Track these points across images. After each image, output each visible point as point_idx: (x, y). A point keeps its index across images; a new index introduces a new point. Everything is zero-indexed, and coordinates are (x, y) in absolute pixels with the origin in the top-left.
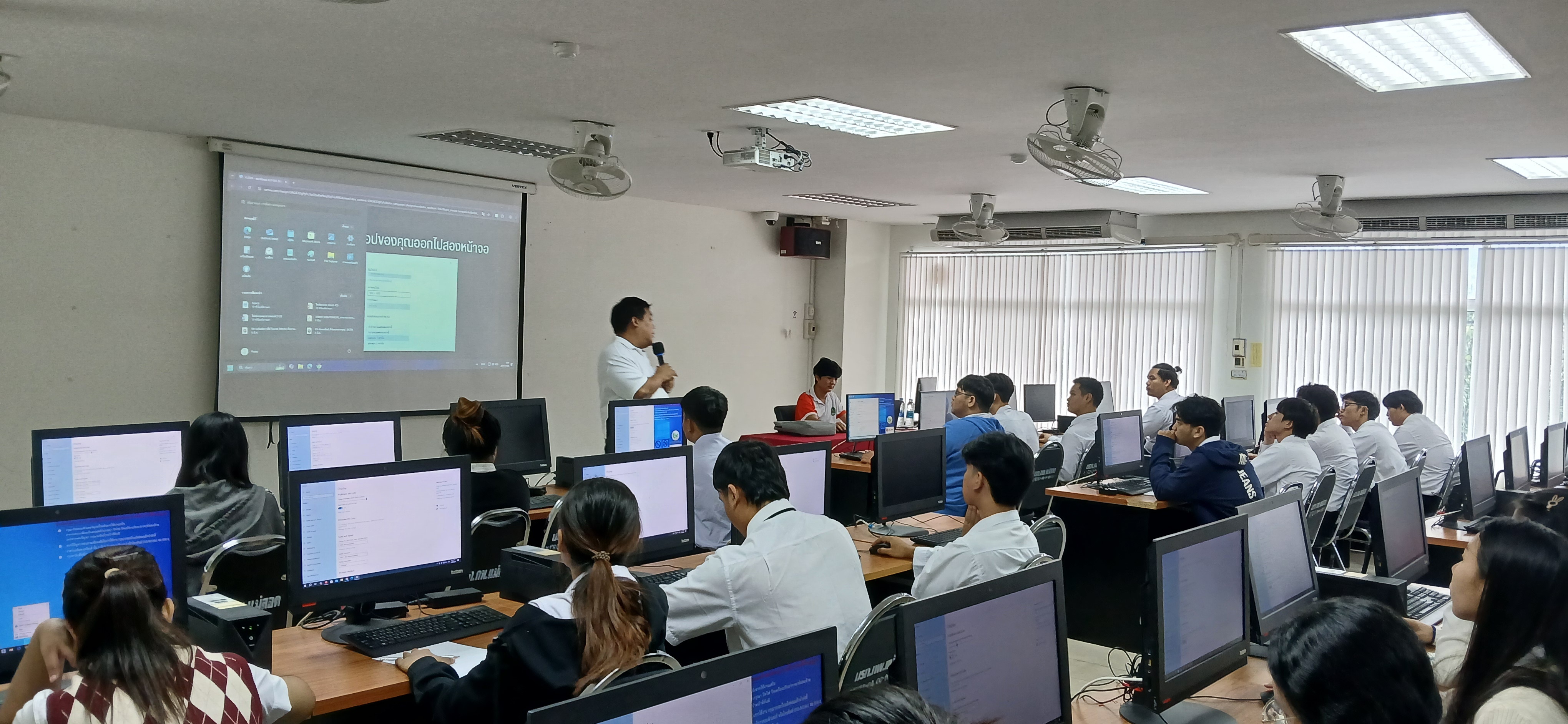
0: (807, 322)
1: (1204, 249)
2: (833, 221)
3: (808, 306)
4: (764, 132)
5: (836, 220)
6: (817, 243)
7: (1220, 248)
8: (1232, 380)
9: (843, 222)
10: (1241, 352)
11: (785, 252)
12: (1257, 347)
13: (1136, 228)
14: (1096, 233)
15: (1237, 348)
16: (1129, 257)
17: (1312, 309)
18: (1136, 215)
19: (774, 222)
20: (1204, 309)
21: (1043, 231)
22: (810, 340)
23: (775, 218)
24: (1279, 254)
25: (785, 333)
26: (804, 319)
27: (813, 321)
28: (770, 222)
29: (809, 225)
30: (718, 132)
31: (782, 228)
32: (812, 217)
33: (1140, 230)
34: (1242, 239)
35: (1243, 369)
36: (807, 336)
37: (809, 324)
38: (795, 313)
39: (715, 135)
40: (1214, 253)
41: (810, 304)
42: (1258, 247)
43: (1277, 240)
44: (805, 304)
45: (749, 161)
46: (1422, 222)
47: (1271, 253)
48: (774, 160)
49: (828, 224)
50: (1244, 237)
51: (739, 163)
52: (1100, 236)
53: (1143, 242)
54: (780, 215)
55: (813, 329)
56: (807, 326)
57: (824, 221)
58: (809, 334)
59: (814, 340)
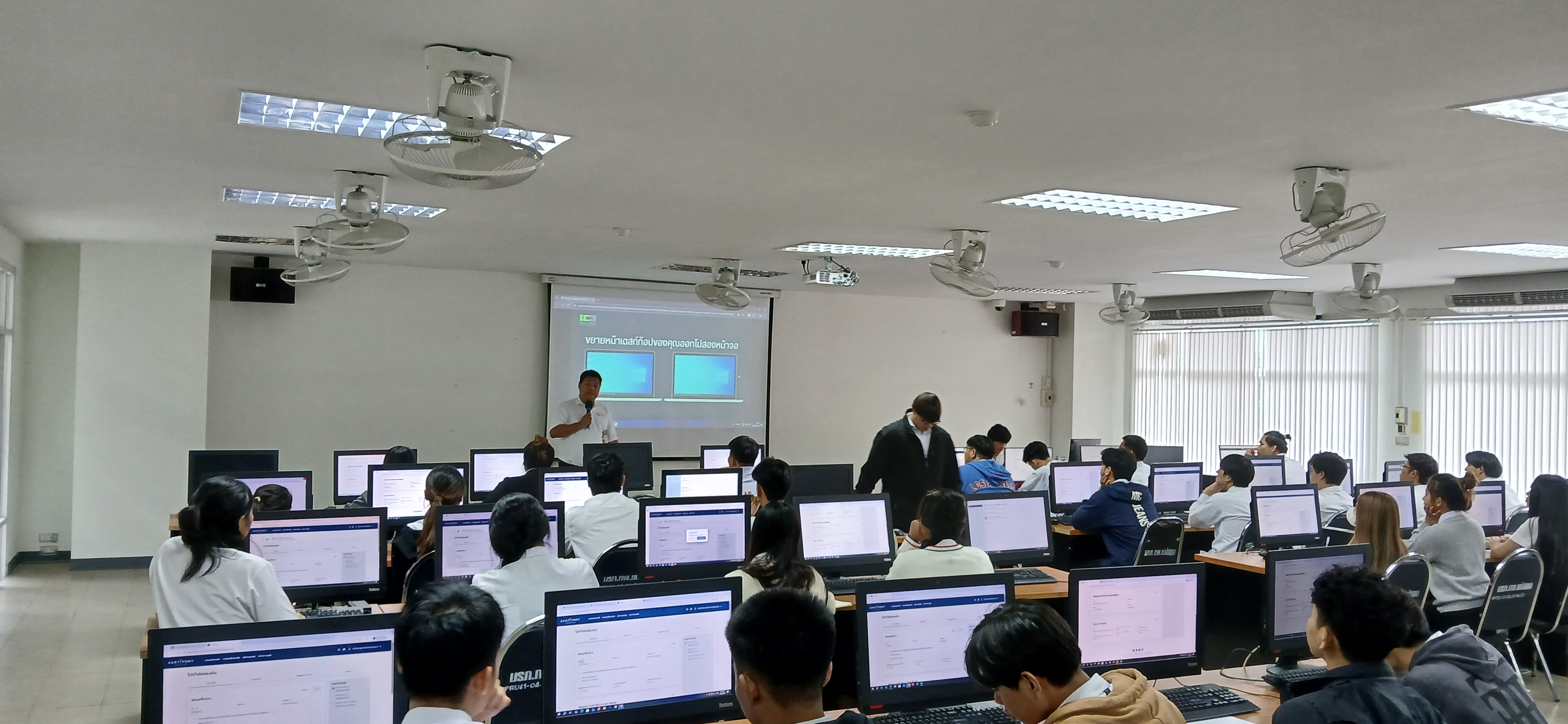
0: (1044, 392)
1: (1371, 324)
2: (1059, 305)
3: (1044, 378)
4: (829, 260)
5: (1063, 304)
6: (1043, 324)
7: (1382, 323)
8: (1397, 446)
9: (1070, 305)
10: (1401, 419)
11: (1014, 332)
12: (1417, 416)
13: (1312, 305)
14: (1258, 311)
15: (1397, 416)
16: (1309, 331)
17: (1458, 378)
18: (1310, 294)
19: (1001, 309)
20: (1369, 379)
21: (1219, 310)
22: (1048, 408)
23: (1002, 305)
24: (1429, 328)
25: (1021, 402)
26: (1041, 390)
27: (1051, 391)
28: (998, 309)
29: (1038, 309)
30: (809, 260)
31: (1013, 312)
32: (1041, 302)
33: (1314, 307)
34: (1402, 313)
35: (1405, 436)
36: (1044, 404)
37: (1046, 394)
38: (1031, 384)
39: (807, 262)
40: (1376, 327)
41: (1047, 376)
42: (1414, 321)
43: (1427, 314)
44: (1042, 376)
45: (814, 281)
46: (1517, 297)
47: (1424, 327)
48: (834, 279)
49: (1054, 307)
50: (1403, 312)
51: (809, 282)
52: (1262, 314)
53: (1318, 318)
54: (1007, 302)
55: (1050, 398)
56: (1044, 396)
57: (1050, 305)
58: (1046, 402)
59: (1051, 407)
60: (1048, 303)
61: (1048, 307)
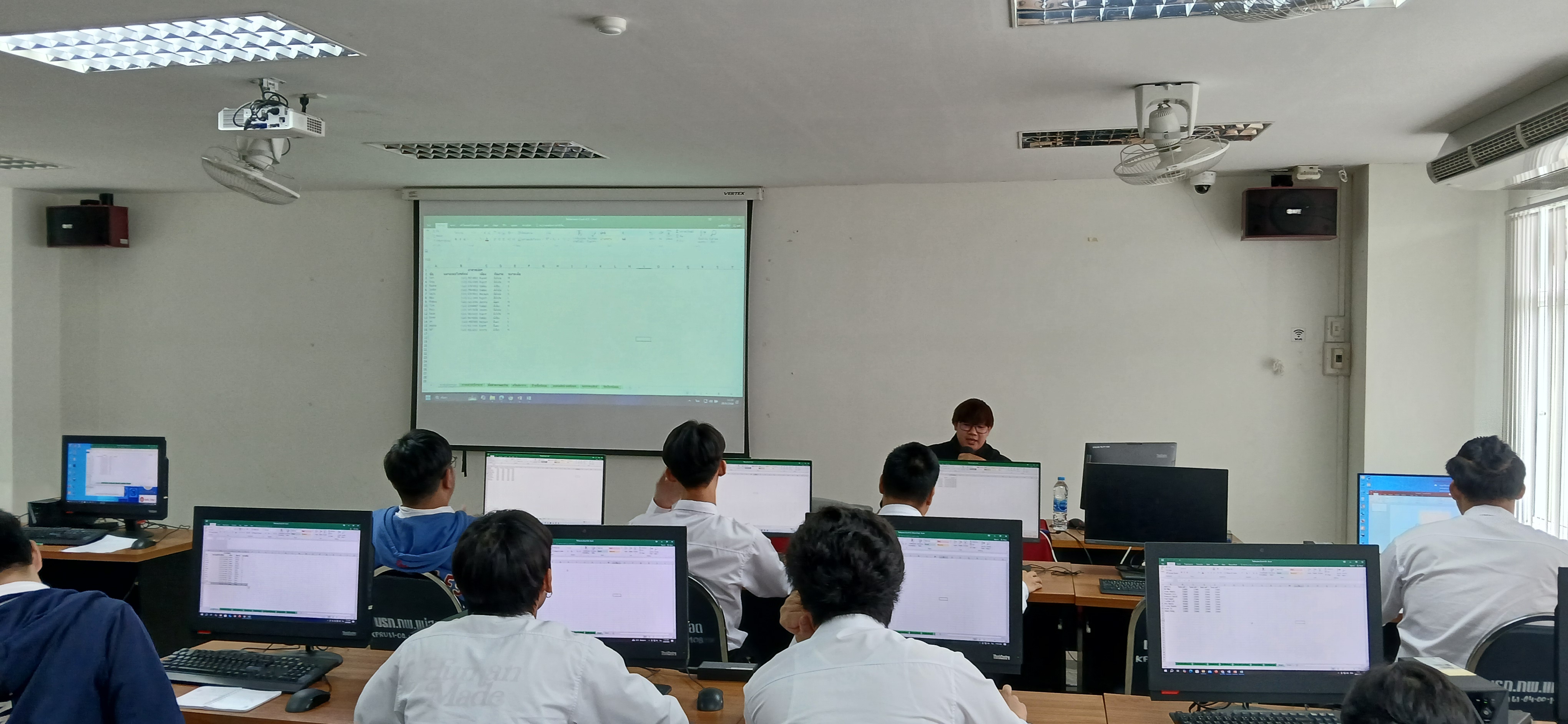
0: (1329, 347)
2: (1332, 171)
3: (1330, 320)
6: (1290, 211)
11: (1243, 232)
19: (1205, 188)
22: (1342, 378)
23: (1208, 179)
25: (1274, 368)
26: (1326, 342)
27: (1346, 346)
28: (1201, 189)
29: (1292, 182)
36: (1329, 370)
37: (1333, 350)
38: (1299, 332)
41: (1338, 315)
44: (1326, 317)
49: (1317, 177)
54: (1220, 175)
55: (1339, 358)
56: (1328, 355)
57: (1305, 173)
58: (1332, 367)
59: (1348, 376)
60: (1303, 169)
61: (1300, 177)
